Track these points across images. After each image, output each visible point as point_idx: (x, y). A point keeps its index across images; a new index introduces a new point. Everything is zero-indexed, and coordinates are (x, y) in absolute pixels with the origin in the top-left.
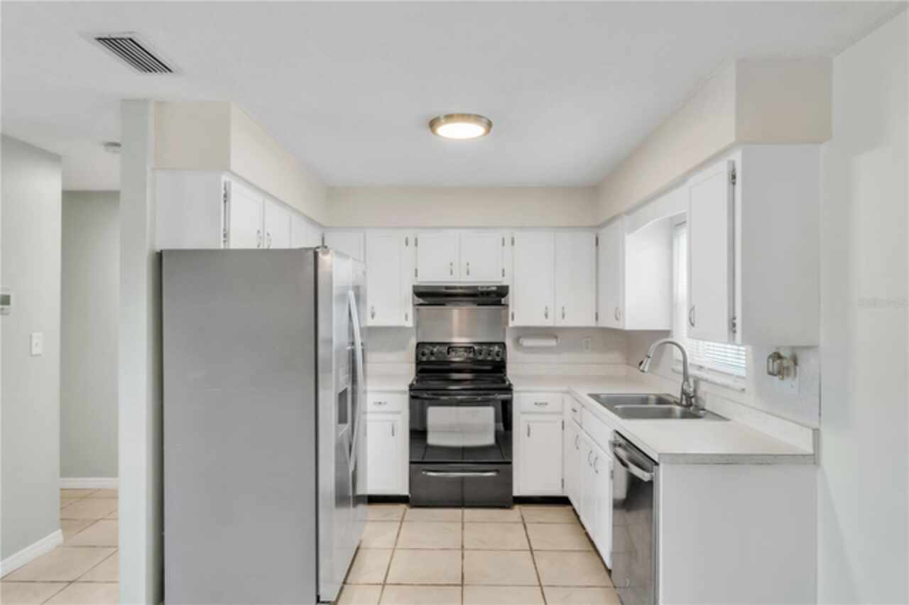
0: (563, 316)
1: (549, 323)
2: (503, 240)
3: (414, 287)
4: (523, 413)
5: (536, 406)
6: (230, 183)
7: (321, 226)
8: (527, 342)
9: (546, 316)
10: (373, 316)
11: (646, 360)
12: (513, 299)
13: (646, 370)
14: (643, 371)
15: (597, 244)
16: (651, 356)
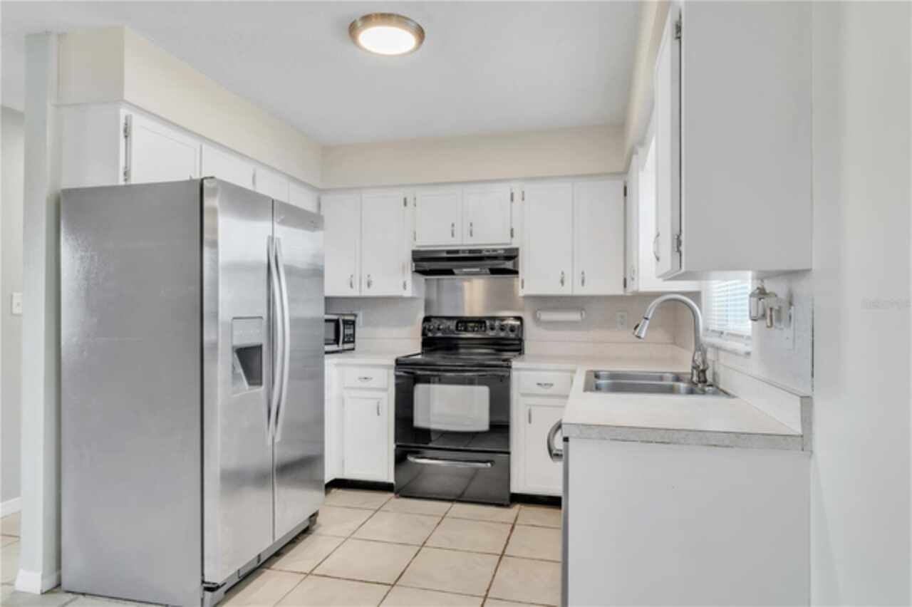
0: (583, 282)
1: (566, 291)
2: (512, 195)
3: (414, 252)
4: (524, 395)
5: (539, 387)
6: (131, 116)
7: (313, 188)
8: (545, 316)
9: (562, 282)
10: (369, 285)
11: (642, 322)
12: (524, 264)
13: (643, 335)
14: (639, 337)
15: (625, 194)
16: (649, 317)
